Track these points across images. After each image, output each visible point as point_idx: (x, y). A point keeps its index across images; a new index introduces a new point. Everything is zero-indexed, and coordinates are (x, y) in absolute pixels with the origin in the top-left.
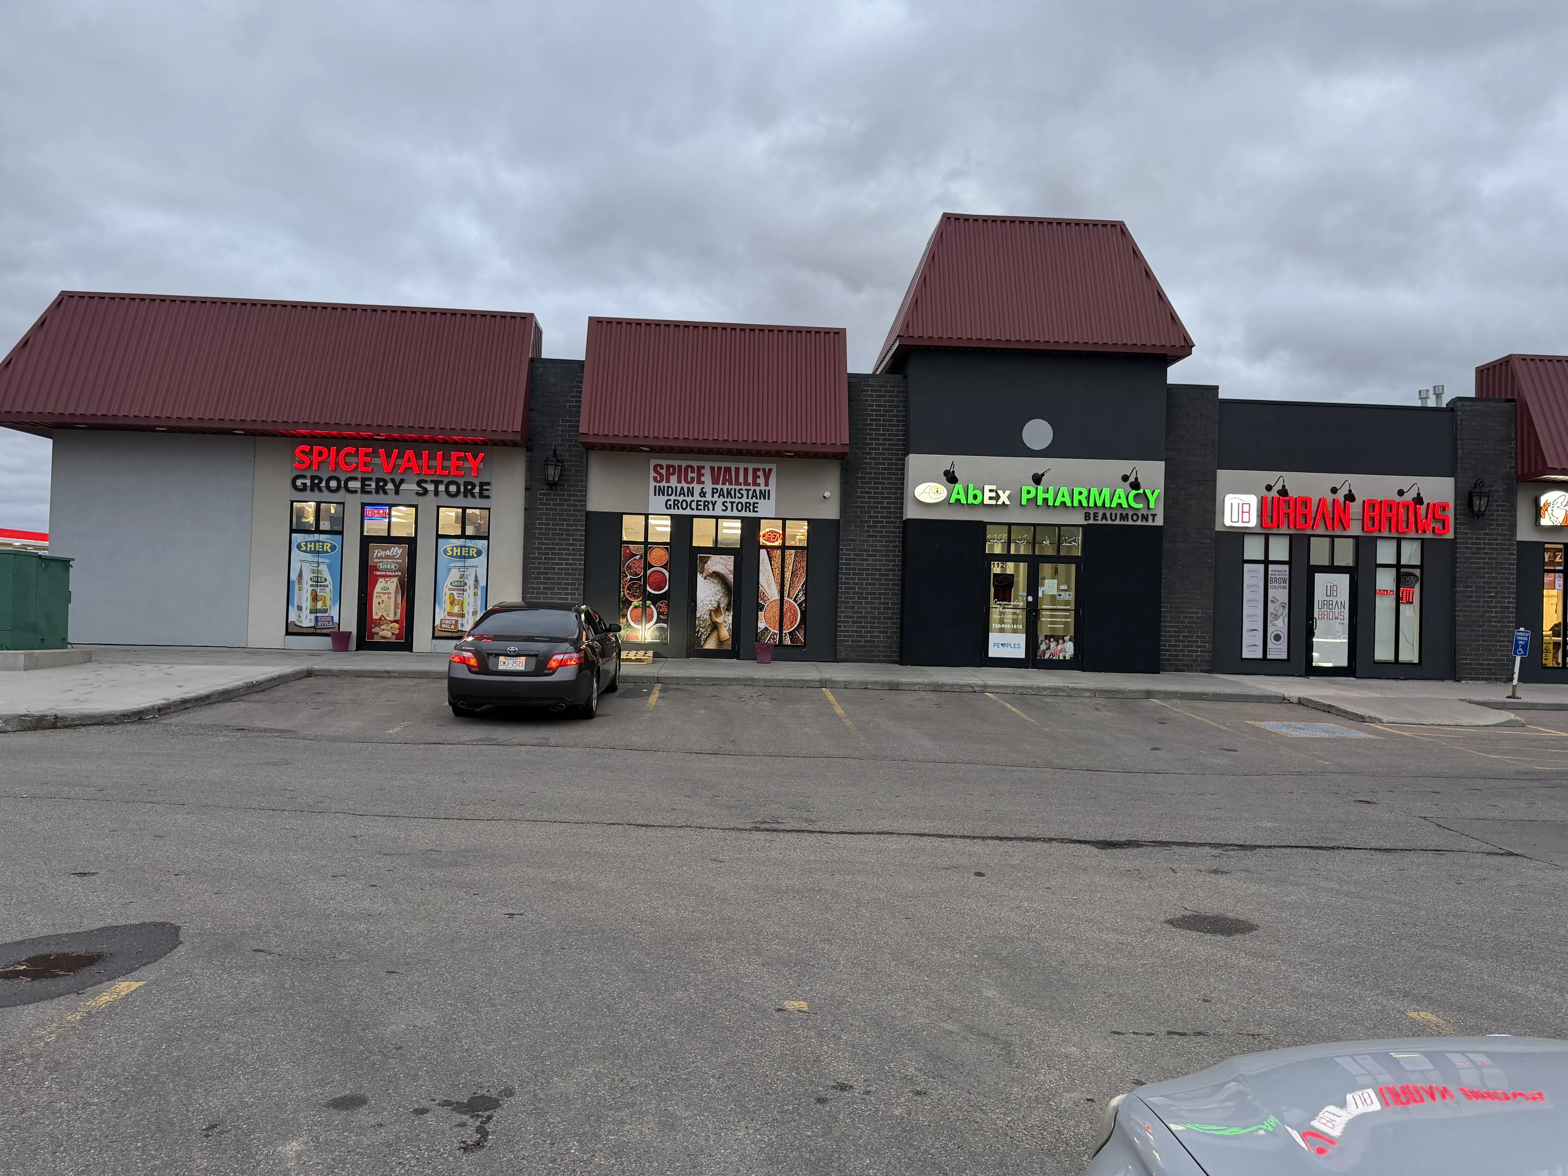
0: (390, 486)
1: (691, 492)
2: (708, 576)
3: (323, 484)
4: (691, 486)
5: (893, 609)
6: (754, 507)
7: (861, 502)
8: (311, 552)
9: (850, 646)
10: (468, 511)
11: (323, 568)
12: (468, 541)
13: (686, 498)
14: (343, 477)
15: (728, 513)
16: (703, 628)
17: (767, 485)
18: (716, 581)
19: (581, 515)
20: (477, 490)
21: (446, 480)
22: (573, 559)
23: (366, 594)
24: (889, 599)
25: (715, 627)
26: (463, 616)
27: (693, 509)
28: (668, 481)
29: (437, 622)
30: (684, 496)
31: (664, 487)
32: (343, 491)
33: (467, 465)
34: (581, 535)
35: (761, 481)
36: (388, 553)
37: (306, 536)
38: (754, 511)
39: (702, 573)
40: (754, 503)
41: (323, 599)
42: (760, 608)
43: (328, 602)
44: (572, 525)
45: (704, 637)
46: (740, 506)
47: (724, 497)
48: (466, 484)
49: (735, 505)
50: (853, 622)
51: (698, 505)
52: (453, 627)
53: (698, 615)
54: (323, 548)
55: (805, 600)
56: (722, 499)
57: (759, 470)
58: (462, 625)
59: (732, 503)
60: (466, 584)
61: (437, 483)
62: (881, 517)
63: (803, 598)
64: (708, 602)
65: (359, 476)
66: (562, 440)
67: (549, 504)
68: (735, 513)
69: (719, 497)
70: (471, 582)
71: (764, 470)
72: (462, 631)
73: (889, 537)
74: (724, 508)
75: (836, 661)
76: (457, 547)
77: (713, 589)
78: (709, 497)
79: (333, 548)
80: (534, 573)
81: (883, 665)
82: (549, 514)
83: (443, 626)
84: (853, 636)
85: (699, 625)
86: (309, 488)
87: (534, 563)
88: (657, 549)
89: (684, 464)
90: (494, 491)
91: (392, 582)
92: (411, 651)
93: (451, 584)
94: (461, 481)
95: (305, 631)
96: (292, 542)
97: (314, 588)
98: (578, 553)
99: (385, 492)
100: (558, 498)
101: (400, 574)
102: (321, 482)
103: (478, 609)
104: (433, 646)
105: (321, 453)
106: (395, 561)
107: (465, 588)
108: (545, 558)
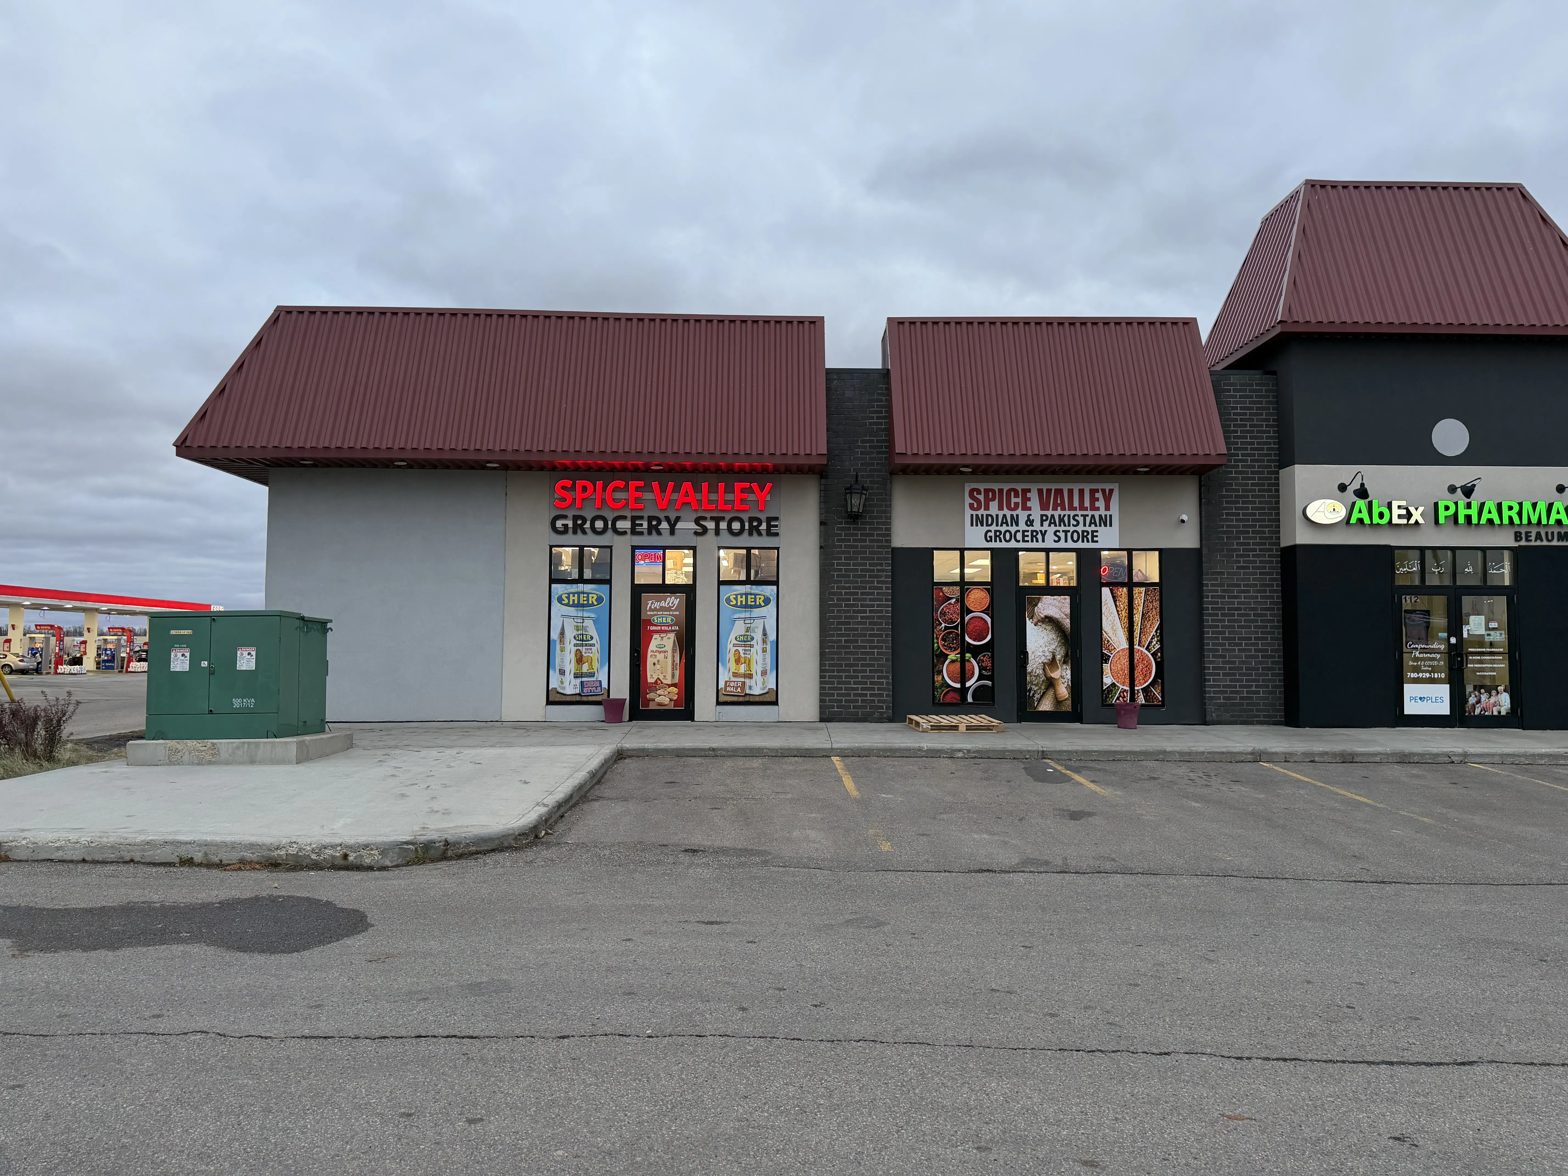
0: (664, 525)
1: (1015, 521)
2: (1039, 621)
3: (588, 525)
4: (1015, 513)
5: (1274, 657)
6: (1093, 536)
7: (1228, 526)
8: (573, 606)
9: (1221, 705)
10: (753, 551)
11: (589, 623)
12: (754, 587)
13: (1009, 528)
14: (610, 515)
15: (1062, 544)
16: (1036, 685)
17: (1107, 508)
18: (1049, 628)
19: (887, 553)
20: (764, 526)
21: (728, 516)
22: (878, 606)
23: (638, 652)
24: (1268, 645)
25: (1051, 683)
26: (750, 676)
27: (1019, 541)
28: (987, 508)
29: (722, 685)
30: (1008, 525)
31: (982, 515)
32: (610, 532)
33: (752, 497)
34: (886, 576)
35: (1101, 504)
36: (663, 604)
37: (568, 586)
38: (1093, 541)
39: (1031, 618)
40: (1093, 532)
41: (589, 661)
42: (1105, 659)
43: (596, 665)
44: (875, 565)
45: (1037, 696)
46: (1075, 535)
47: (1056, 526)
48: (751, 520)
49: (1069, 534)
50: (1225, 675)
51: (1024, 536)
52: (739, 690)
53: (1029, 669)
55: (1161, 649)
56: (1053, 528)
57: (1097, 491)
58: (750, 688)
59: (1066, 532)
60: (752, 639)
61: (717, 520)
62: (1254, 544)
63: (1158, 646)
64: (1041, 654)
65: (629, 514)
66: (862, 464)
67: (849, 541)
68: (1070, 544)
69: (1049, 525)
70: (758, 636)
71: (1104, 491)
72: (750, 695)
73: (1265, 568)
74: (1057, 539)
75: (1205, 723)
76: (741, 595)
77: (1046, 638)
78: (1037, 526)
79: (600, 600)
80: (833, 623)
81: (1265, 727)
82: (849, 552)
83: (728, 689)
84: (1226, 692)
85: (1031, 682)
86: (570, 531)
87: (833, 612)
88: (976, 591)
89: (1006, 487)
90: (783, 527)
91: (669, 638)
92: (692, 719)
93: (736, 639)
94: (745, 516)
95: (568, 699)
96: (552, 594)
97: (579, 648)
98: (884, 598)
99: (659, 533)
100: (859, 532)
101: (677, 628)
102: (584, 522)
103: (768, 668)
104: (717, 714)
105: (584, 489)
106: (671, 613)
107: (752, 643)
108: (846, 605)
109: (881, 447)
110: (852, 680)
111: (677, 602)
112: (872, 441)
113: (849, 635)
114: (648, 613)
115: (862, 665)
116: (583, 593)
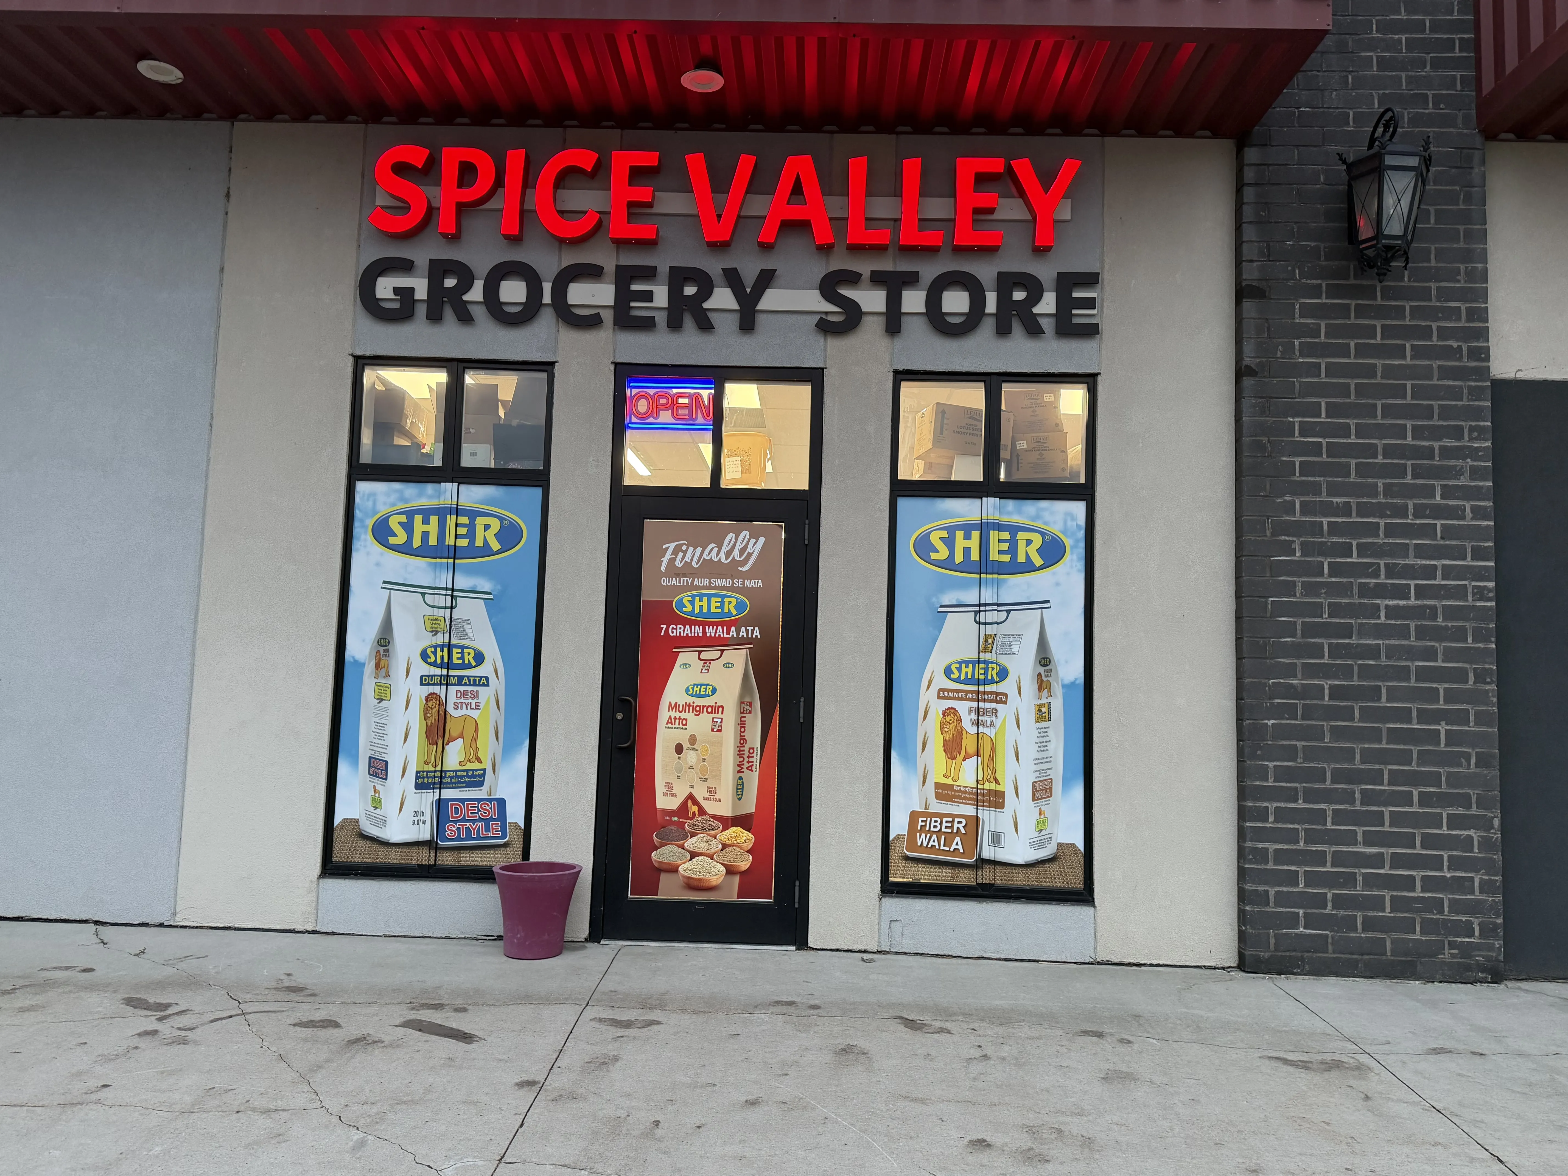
0: (722, 298)
3: (476, 293)
8: (425, 551)
10: (1009, 389)
12: (1010, 504)
14: (547, 261)
19: (1475, 394)
20: (1047, 304)
21: (930, 271)
22: (1448, 572)
23: (628, 708)
26: (996, 800)
29: (899, 825)
32: (546, 320)
33: (1013, 209)
34: (1475, 473)
36: (712, 553)
37: (408, 490)
41: (469, 732)
43: (488, 746)
44: (1436, 433)
48: (1007, 282)
52: (957, 844)
54: (471, 535)
58: (996, 839)
61: (894, 284)
65: (608, 260)
67: (1344, 351)
70: (1022, 664)
72: (995, 863)
80: (1290, 629)
82: (1344, 391)
83: (922, 839)
86: (421, 311)
90: (1111, 307)
91: (729, 665)
92: (801, 942)
93: (948, 672)
94: (986, 271)
95: (394, 858)
96: (358, 514)
97: (436, 689)
98: (1469, 545)
99: (705, 325)
100: (1378, 324)
101: (757, 633)
102: (466, 284)
103: (1057, 773)
104: (885, 925)
105: (467, 173)
106: (738, 583)
107: (1001, 688)
108: (1336, 570)
109: (1449, 45)
110: (1360, 830)
111: (756, 547)
112: (1419, 26)
113: (1347, 671)
114: (665, 582)
115: (1395, 778)
116: (458, 512)
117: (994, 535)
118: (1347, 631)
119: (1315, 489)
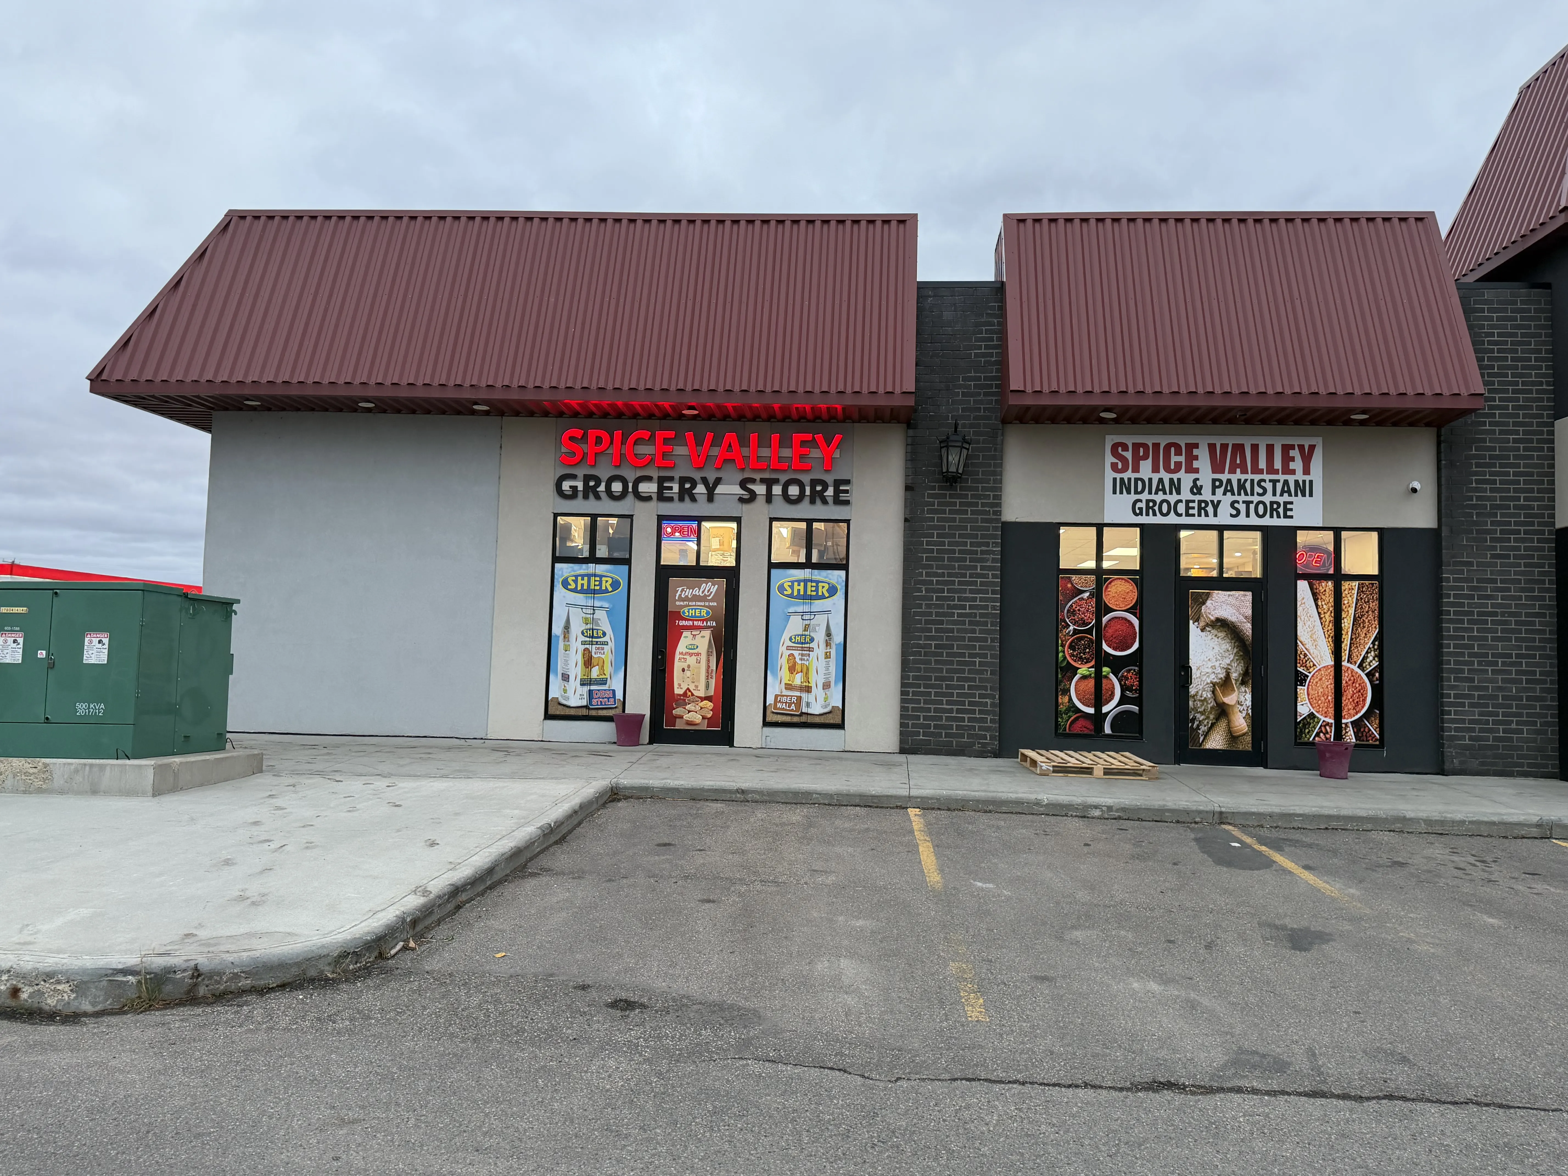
0: (700, 489)
1: (1176, 487)
2: (1207, 625)
3: (602, 488)
4: (1175, 477)
5: (1545, 682)
6: (1286, 510)
7: (1479, 498)
8: (582, 592)
9: (1466, 747)
10: (816, 525)
11: (601, 615)
12: (816, 572)
13: (1168, 497)
14: (631, 475)
15: (1242, 520)
16: (1202, 713)
17: (1307, 471)
18: (1220, 634)
19: (995, 529)
20: (830, 492)
21: (784, 478)
22: (981, 599)
23: (663, 653)
24: (1537, 665)
25: (1222, 712)
26: (808, 690)
27: (1181, 515)
28: (1136, 469)
29: (770, 700)
30: (1165, 493)
31: (1129, 479)
32: (630, 497)
33: (815, 453)
34: (994, 560)
35: (1297, 465)
36: (696, 592)
37: (576, 567)
38: (1286, 516)
39: (1197, 620)
40: (1286, 503)
41: (601, 664)
42: (1300, 679)
43: (608, 669)
44: (980, 545)
45: (1203, 729)
46: (1261, 507)
47: (1233, 494)
48: (814, 483)
49: (1252, 507)
50: (1472, 705)
51: (1188, 508)
52: (793, 707)
53: (1192, 691)
54: (600, 585)
55: (1380, 668)
56: (1229, 498)
57: (1292, 447)
58: (808, 705)
59: (1248, 503)
60: (812, 640)
61: (769, 483)
62: (1516, 523)
63: (1375, 664)
64: (1210, 670)
65: (655, 474)
66: (963, 410)
67: (944, 512)
68: (1254, 520)
69: (1225, 494)
70: (820, 636)
71: (1302, 448)
72: (807, 714)
73: (1532, 557)
74: (1234, 512)
75: (1442, 772)
76: (799, 582)
77: (1217, 649)
78: (1206, 495)
79: (615, 585)
80: (920, 622)
81: (1530, 781)
82: (944, 528)
83: (779, 705)
84: (1473, 730)
85: (1195, 709)
86: (580, 495)
87: (920, 606)
88: (1119, 582)
89: (1163, 441)
90: (855, 493)
91: (703, 637)
92: (731, 745)
93: (791, 639)
94: (806, 478)
95: (572, 712)
96: (556, 576)
97: (587, 646)
98: (990, 589)
99: (693, 499)
100: (958, 501)
101: (714, 624)
102: (598, 484)
103: (832, 680)
104: (764, 738)
105: (598, 440)
106: (707, 604)
107: (811, 645)
108: (938, 598)
109: (991, 386)
110: (945, 699)
111: (714, 589)
112: (979, 379)
113: (941, 638)
114: (678, 603)
115: (959, 679)
116: (595, 575)
117: (809, 584)
118: (942, 623)
119: (931, 567)
